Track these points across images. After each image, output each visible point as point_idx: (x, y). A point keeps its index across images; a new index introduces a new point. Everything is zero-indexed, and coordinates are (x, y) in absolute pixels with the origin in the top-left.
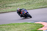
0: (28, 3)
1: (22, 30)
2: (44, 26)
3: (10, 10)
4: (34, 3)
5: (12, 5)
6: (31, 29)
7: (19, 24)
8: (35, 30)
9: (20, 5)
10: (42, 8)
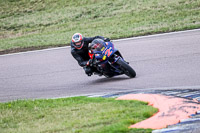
0: (89, 13)
1: (64, 127)
2: (157, 111)
3: (14, 42)
4: (114, 12)
5: (21, 21)
6: (102, 126)
7: (52, 101)
8: (121, 129)
9: (54, 21)
10: (149, 34)
